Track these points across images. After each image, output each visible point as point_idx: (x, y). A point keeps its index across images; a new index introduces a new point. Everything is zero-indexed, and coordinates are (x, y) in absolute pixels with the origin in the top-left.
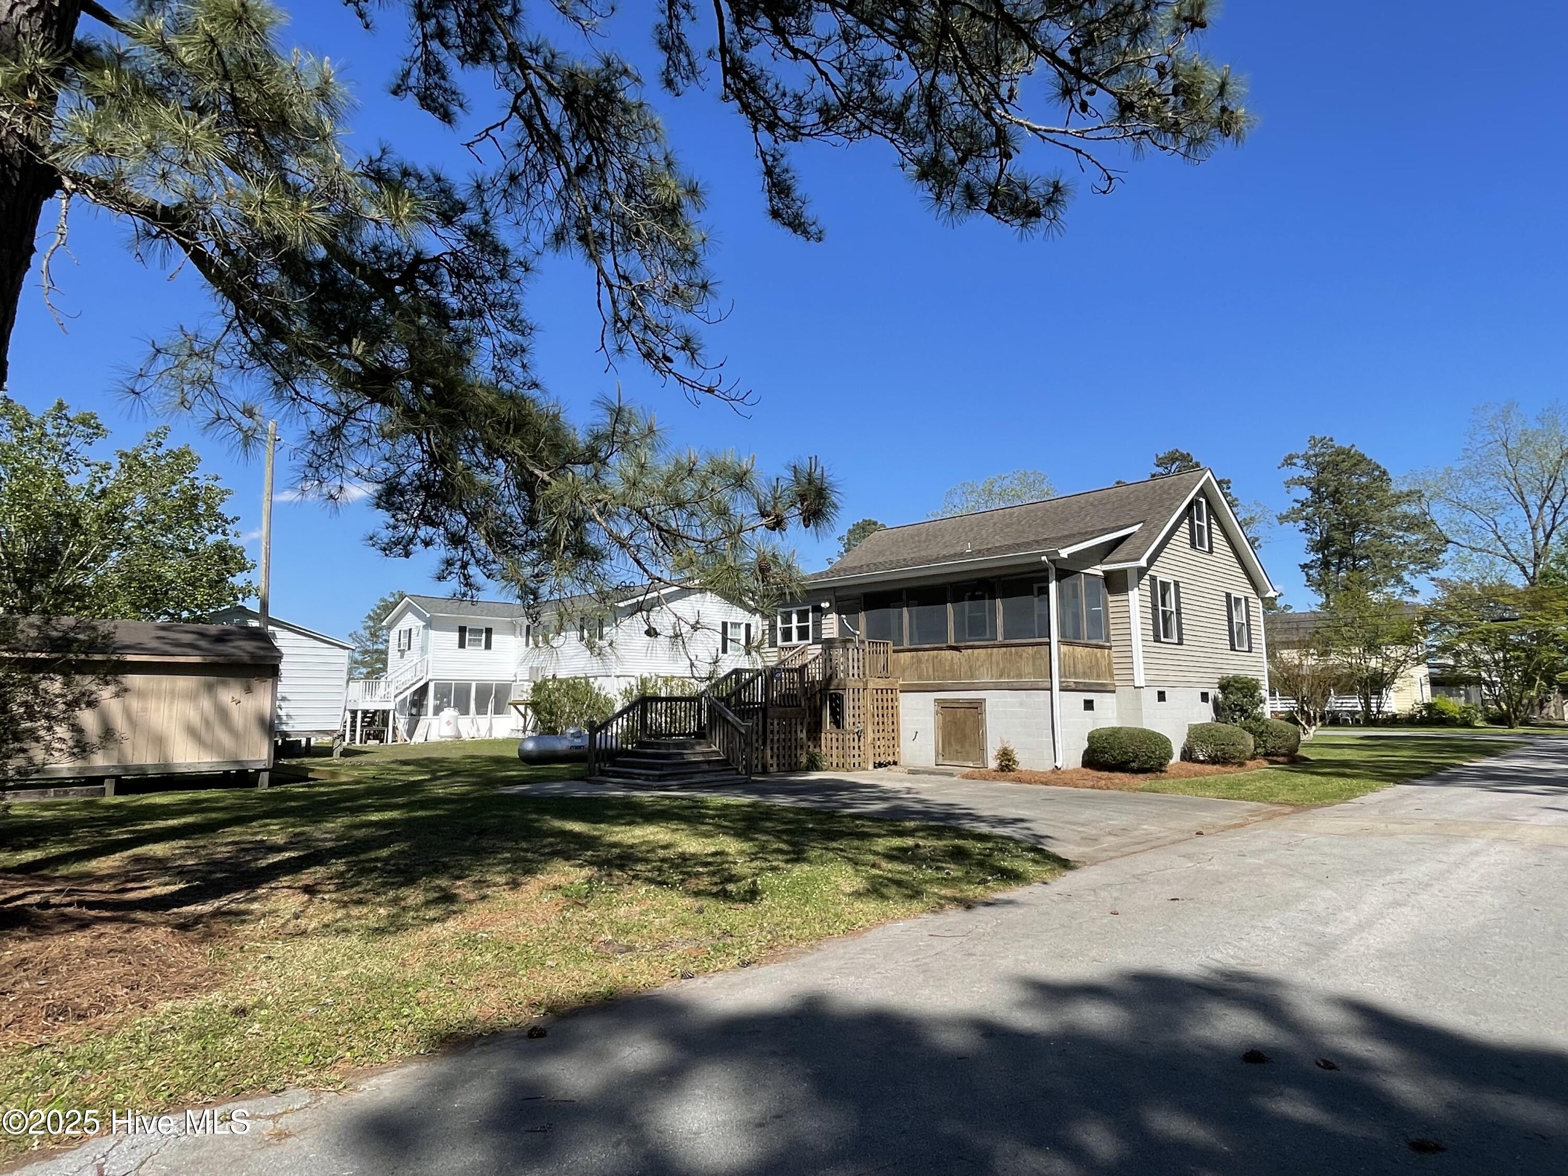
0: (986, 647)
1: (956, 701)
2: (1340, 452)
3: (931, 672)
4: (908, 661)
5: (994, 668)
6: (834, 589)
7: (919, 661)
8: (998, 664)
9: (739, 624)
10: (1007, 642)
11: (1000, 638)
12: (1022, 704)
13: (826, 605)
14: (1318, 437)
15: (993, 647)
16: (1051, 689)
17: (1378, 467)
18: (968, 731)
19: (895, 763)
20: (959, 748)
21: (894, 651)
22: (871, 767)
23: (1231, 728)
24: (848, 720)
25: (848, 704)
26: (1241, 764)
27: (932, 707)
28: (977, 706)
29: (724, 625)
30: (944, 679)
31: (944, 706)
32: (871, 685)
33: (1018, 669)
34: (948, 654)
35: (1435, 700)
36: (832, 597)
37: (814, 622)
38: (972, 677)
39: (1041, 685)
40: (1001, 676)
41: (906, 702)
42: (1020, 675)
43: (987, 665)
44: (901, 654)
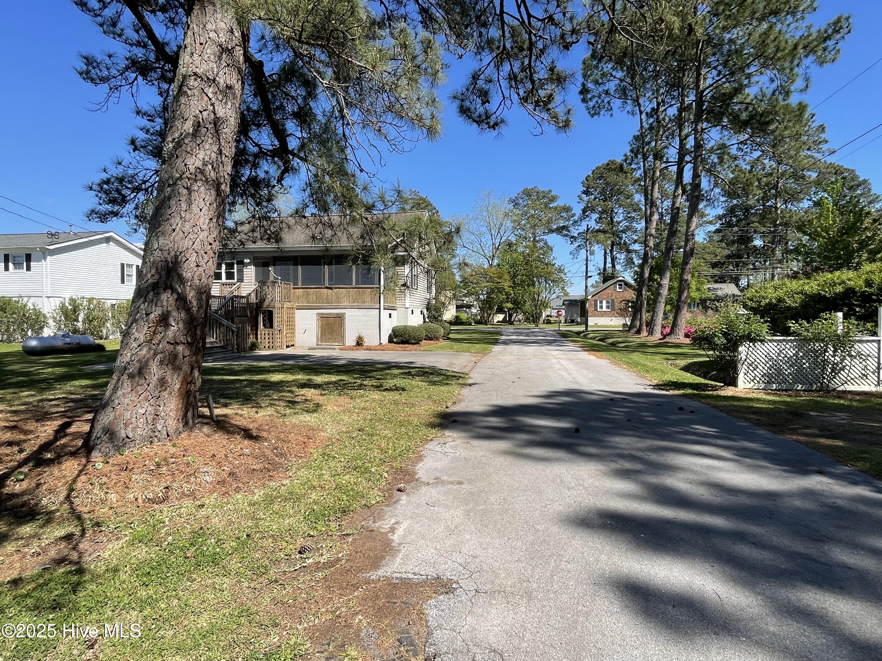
0: (347, 288)
1: (330, 314)
2: (421, 199)
3: (315, 299)
4: (301, 294)
5: (351, 298)
6: (253, 252)
7: (308, 294)
8: (353, 297)
9: (132, 265)
10: (358, 286)
11: (354, 284)
12: (364, 315)
13: (247, 261)
14: (413, 190)
15: (351, 288)
16: (380, 309)
17: (435, 208)
18: (335, 329)
19: (293, 345)
20: (330, 336)
21: (294, 288)
22: (285, 347)
23: (434, 326)
24: (275, 324)
25: (275, 315)
26: (438, 340)
27: (315, 317)
28: (341, 318)
29: (123, 265)
30: (322, 303)
31: (323, 317)
32: (285, 306)
33: (363, 299)
34: (325, 290)
35: (458, 314)
36: (251, 256)
37: (238, 270)
38: (338, 302)
39: (374, 307)
40: (354, 302)
41: (299, 314)
42: (364, 302)
43: (347, 296)
44: (297, 290)
